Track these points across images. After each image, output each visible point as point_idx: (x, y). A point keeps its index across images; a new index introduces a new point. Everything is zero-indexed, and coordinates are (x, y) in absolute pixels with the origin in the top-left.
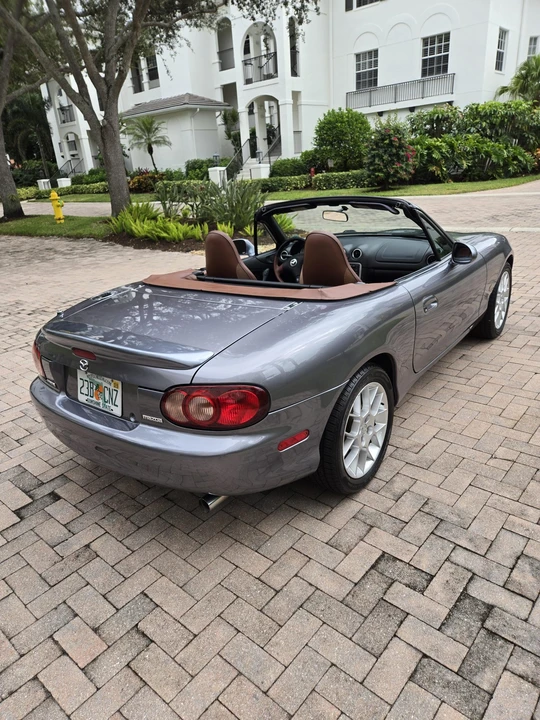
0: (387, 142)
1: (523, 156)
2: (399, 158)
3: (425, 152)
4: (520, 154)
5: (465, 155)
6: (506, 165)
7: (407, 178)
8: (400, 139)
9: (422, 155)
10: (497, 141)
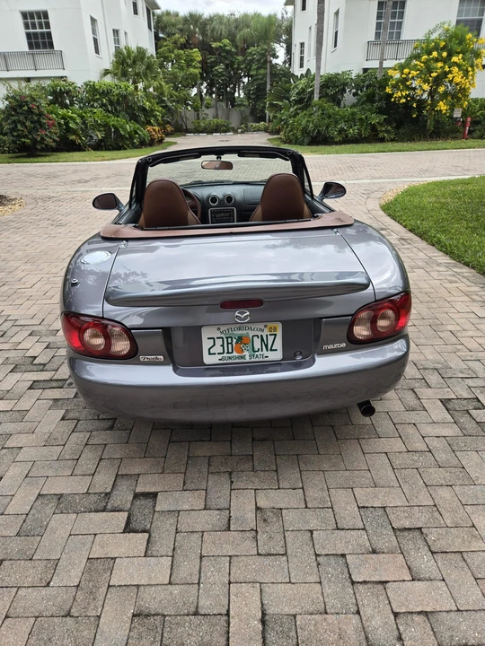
0: (26, 108)
1: (141, 131)
2: (42, 125)
3: (62, 121)
4: (138, 129)
5: (97, 126)
6: (131, 138)
7: (54, 145)
8: (38, 107)
9: (59, 124)
10: (118, 116)
